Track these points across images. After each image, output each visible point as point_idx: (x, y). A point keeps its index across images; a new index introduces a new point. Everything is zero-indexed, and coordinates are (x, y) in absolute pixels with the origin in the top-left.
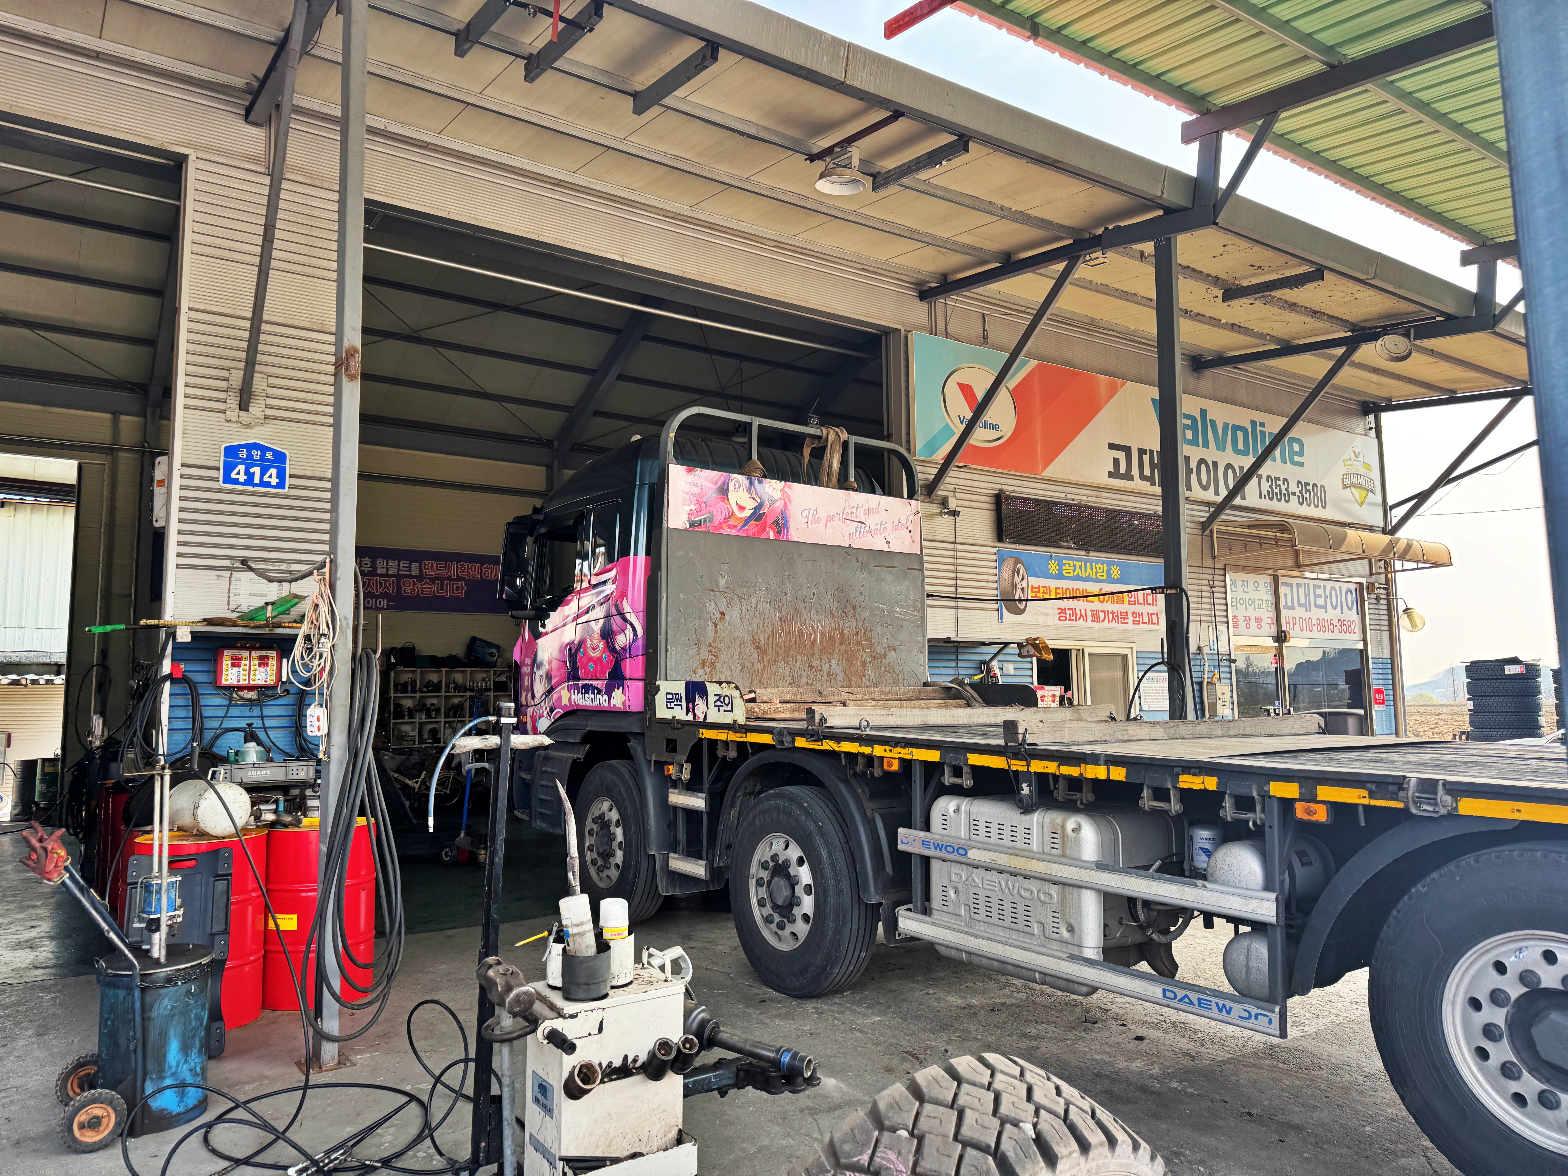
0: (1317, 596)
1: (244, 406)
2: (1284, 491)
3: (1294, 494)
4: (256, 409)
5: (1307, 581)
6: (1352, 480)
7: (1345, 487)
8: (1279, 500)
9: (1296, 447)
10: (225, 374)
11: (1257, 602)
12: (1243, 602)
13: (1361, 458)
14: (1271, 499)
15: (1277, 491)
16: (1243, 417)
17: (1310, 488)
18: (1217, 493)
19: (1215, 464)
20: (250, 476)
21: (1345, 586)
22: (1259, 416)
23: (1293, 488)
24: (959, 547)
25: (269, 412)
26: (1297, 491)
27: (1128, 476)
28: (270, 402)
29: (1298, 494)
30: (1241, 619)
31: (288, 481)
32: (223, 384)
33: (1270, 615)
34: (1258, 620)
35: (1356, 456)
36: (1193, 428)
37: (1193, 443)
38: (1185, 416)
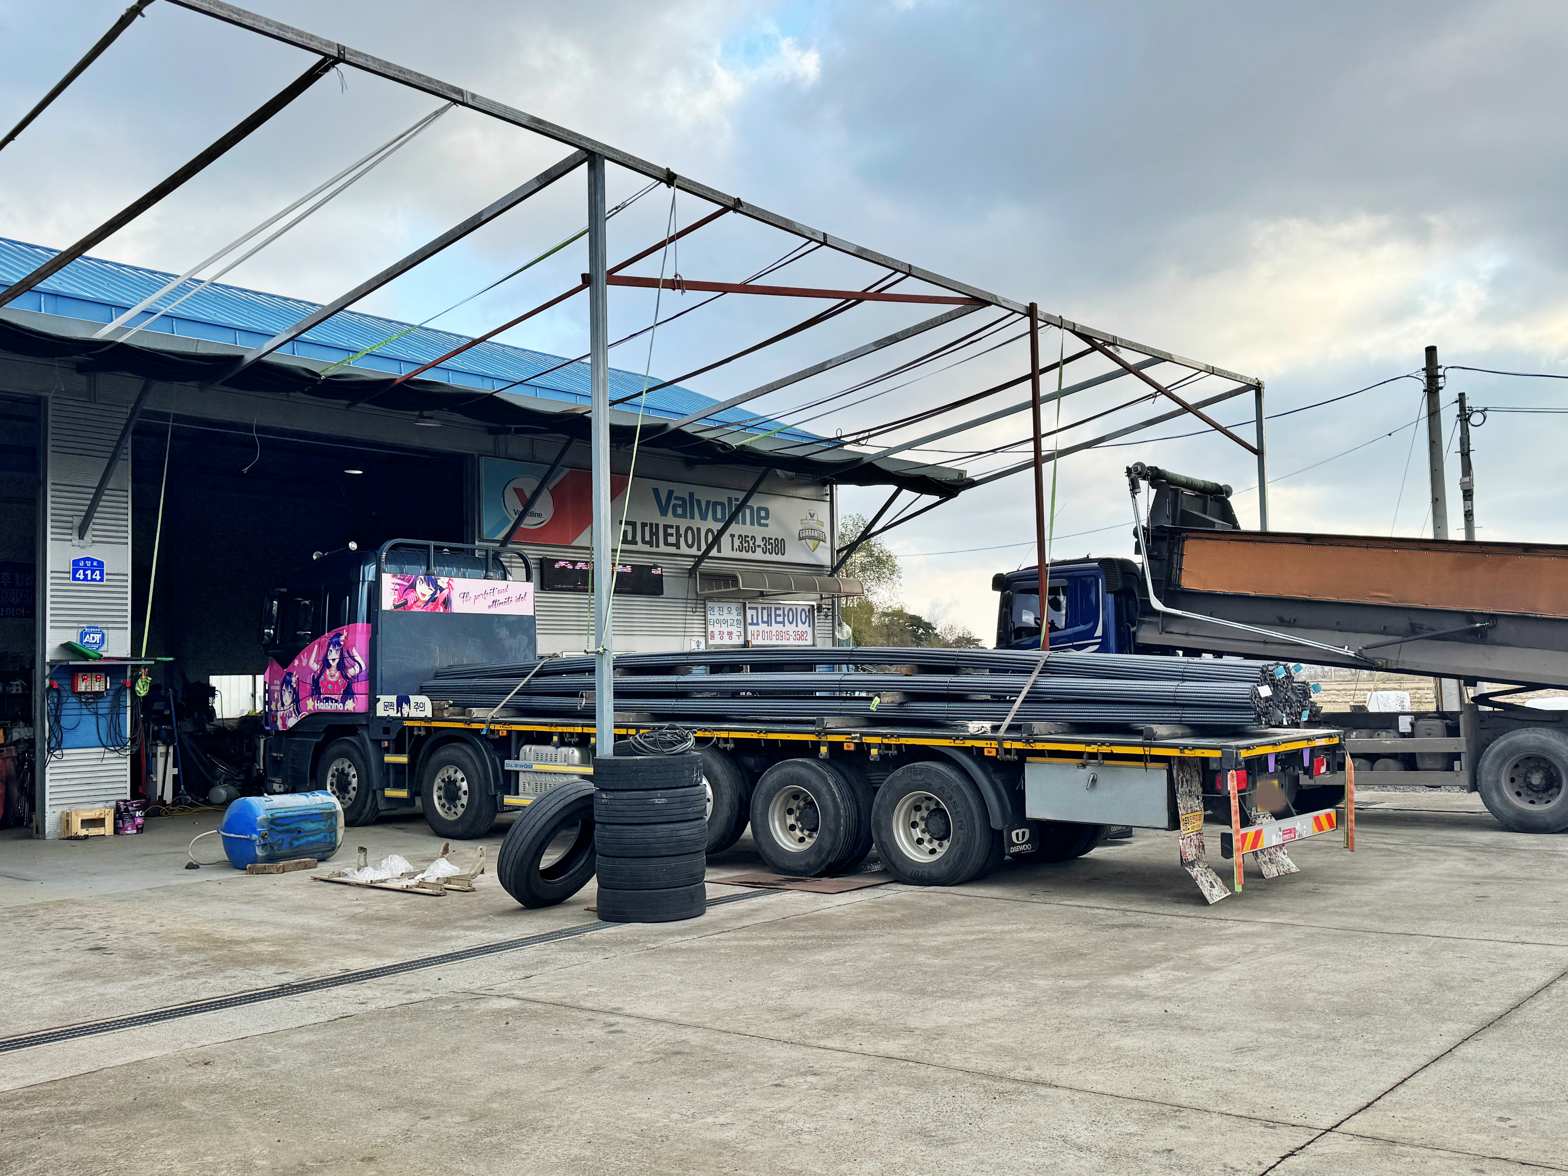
0: (776, 615)
1: (81, 537)
2: (751, 545)
3: (759, 546)
4: (88, 537)
6: (806, 534)
7: (802, 539)
8: (746, 551)
9: (763, 514)
10: (70, 519)
11: (729, 622)
12: (718, 621)
13: (815, 518)
14: (741, 551)
15: (746, 545)
16: (722, 496)
17: (773, 541)
18: (699, 549)
19: (699, 530)
20: (86, 575)
21: (801, 608)
22: (732, 494)
23: (759, 542)
25: (94, 539)
26: (762, 544)
27: (633, 542)
28: (95, 533)
29: (763, 546)
30: (717, 633)
31: (105, 577)
32: (70, 525)
33: (739, 629)
34: (730, 633)
35: (812, 516)
36: (684, 506)
37: (684, 516)
38: (676, 498)
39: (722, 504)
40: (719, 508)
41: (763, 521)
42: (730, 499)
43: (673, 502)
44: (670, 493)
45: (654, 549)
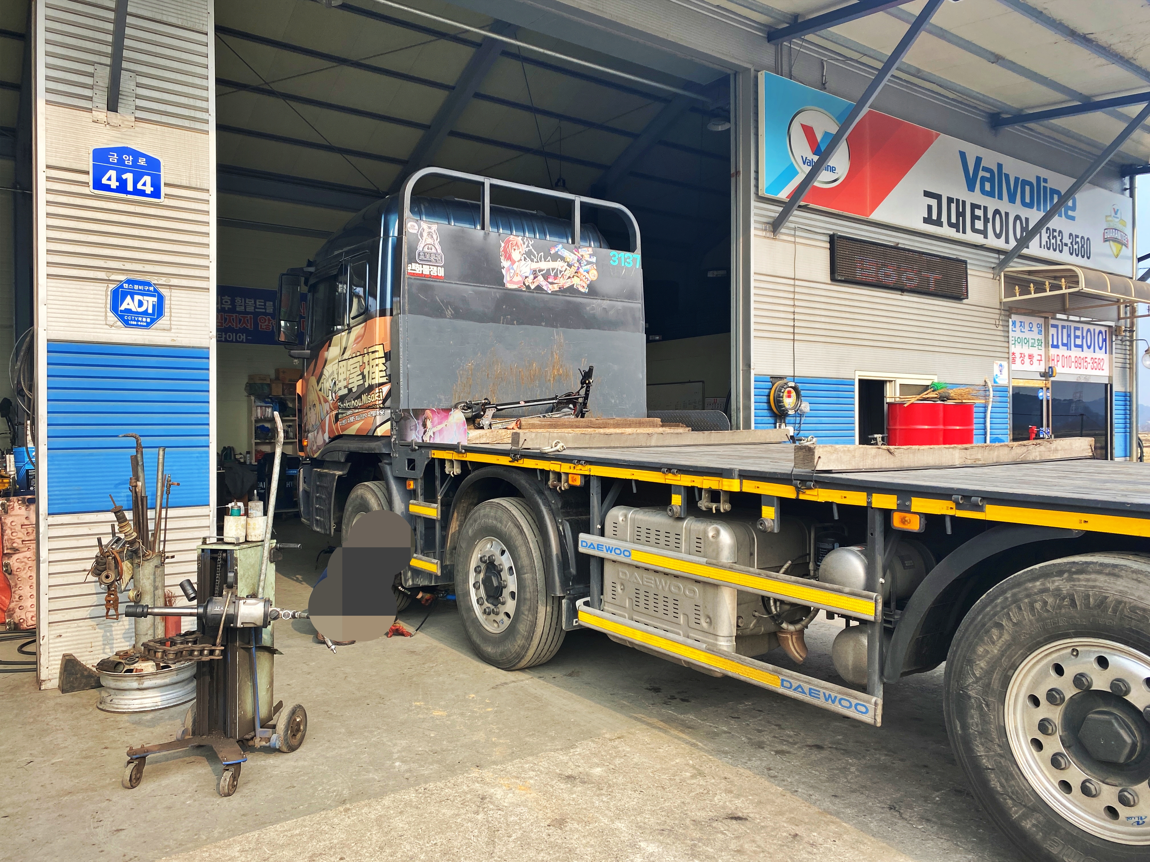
0: (1075, 337)
1: (112, 106)
2: (1059, 242)
3: (1066, 245)
4: (126, 110)
5: (1069, 324)
6: (1110, 235)
7: (1106, 240)
8: (1055, 250)
10: (90, 69)
11: (1031, 341)
12: (1020, 340)
13: (1118, 215)
14: (1048, 249)
15: (1053, 241)
16: (1031, 172)
18: (1007, 241)
19: (1007, 214)
20: (122, 183)
21: (1098, 329)
22: (1044, 173)
24: (797, 283)
25: (139, 114)
26: (1069, 242)
27: (938, 223)
28: (139, 102)
29: (1069, 245)
30: (1018, 355)
31: (164, 190)
32: (88, 81)
33: (1040, 352)
34: (1031, 357)
35: (1116, 213)
36: (991, 180)
37: (990, 194)
38: (985, 169)
39: (1030, 184)
40: (1027, 188)
41: (1070, 213)
42: (1038, 178)
43: (981, 173)
44: (979, 160)
45: (959, 236)
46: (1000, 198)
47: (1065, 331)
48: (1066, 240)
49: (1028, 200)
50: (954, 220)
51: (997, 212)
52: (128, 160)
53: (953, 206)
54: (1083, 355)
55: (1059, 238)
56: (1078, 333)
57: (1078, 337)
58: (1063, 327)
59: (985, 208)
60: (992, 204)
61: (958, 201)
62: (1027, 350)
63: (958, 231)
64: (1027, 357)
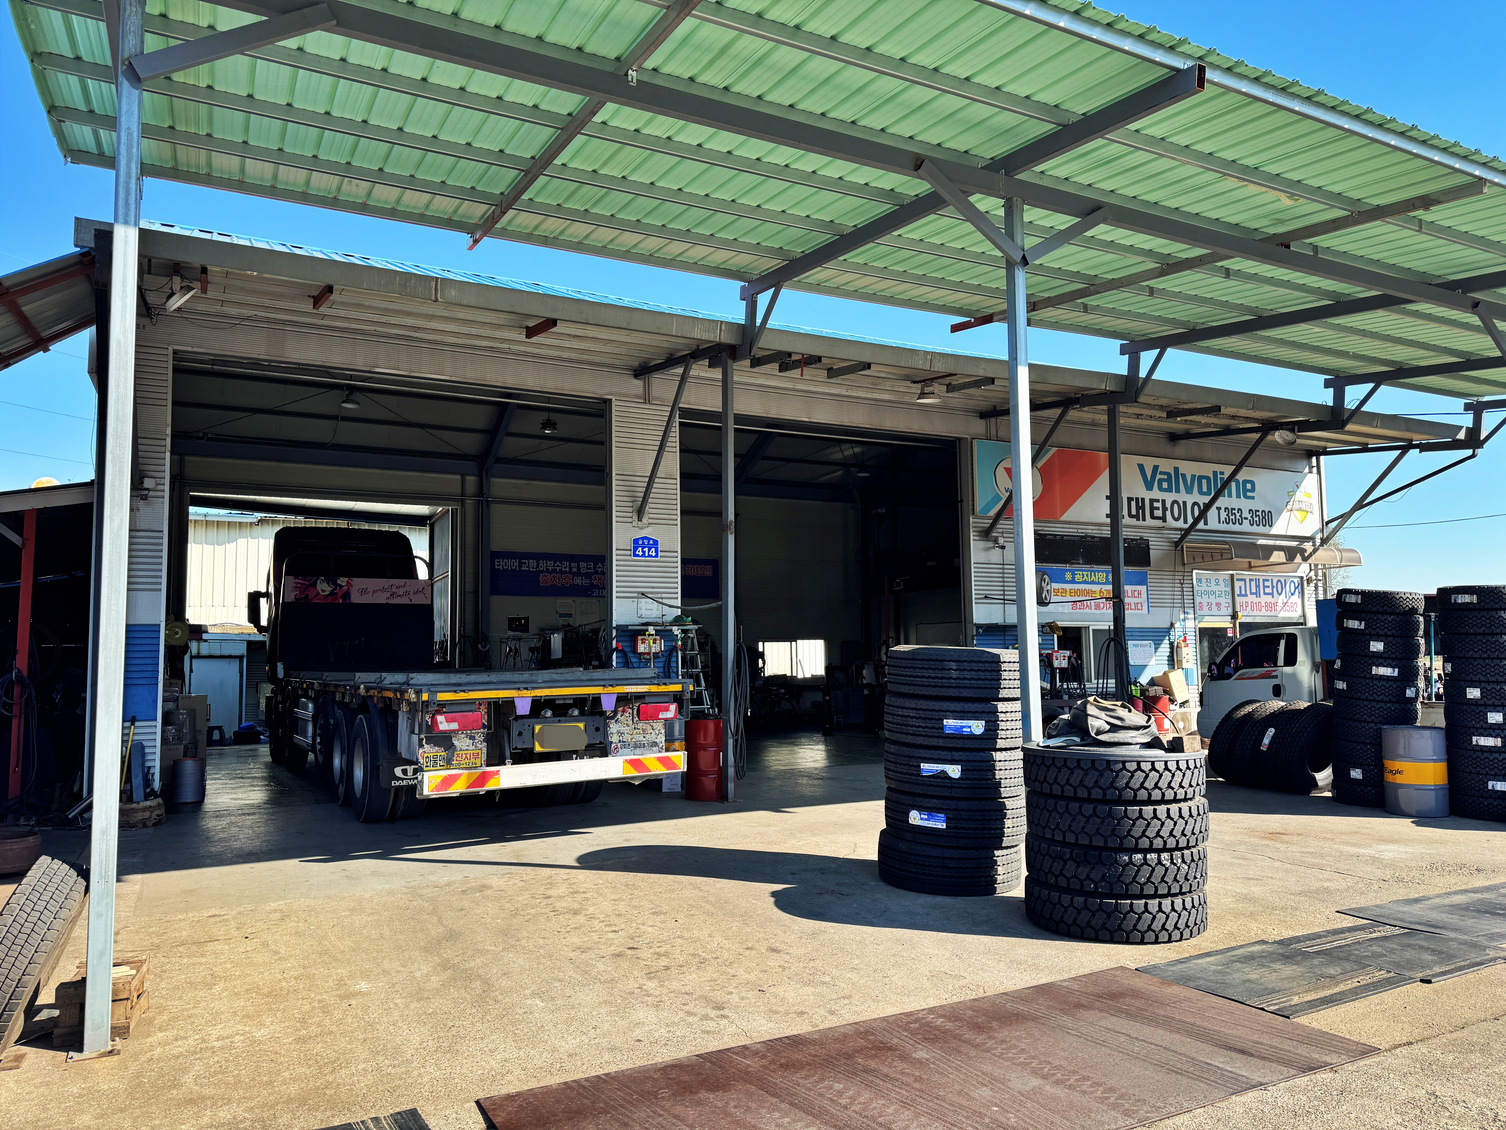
0: (1265, 587)
1: (640, 519)
2: (1238, 517)
3: (1246, 519)
4: (645, 520)
5: (1259, 577)
6: (1293, 506)
7: (1288, 511)
10: (631, 504)
11: (1217, 593)
12: (1206, 593)
13: (1302, 489)
14: (1228, 523)
15: (1233, 517)
16: (1207, 469)
17: (1260, 513)
18: (1186, 522)
19: (1185, 503)
20: (644, 552)
21: (1291, 579)
24: (1005, 567)
25: (650, 521)
26: (1249, 516)
28: (650, 516)
30: (1205, 604)
31: (660, 554)
32: (630, 509)
33: (1227, 601)
34: (1218, 605)
35: (1299, 488)
36: (1169, 480)
37: (1169, 490)
38: (1161, 473)
39: (1208, 478)
40: (1204, 482)
41: (1249, 494)
42: (1215, 473)
43: (1158, 477)
44: (1156, 468)
45: (1140, 523)
46: (1178, 491)
47: (1253, 583)
48: (1246, 514)
49: (1205, 489)
50: (1134, 512)
51: (1175, 502)
52: (646, 542)
53: (1133, 503)
54: (1273, 601)
55: (1238, 515)
56: (1266, 584)
57: (1268, 587)
58: (1251, 580)
59: (1164, 501)
60: (1169, 498)
61: (1137, 499)
62: (1213, 600)
63: (1138, 520)
64: (1214, 604)
